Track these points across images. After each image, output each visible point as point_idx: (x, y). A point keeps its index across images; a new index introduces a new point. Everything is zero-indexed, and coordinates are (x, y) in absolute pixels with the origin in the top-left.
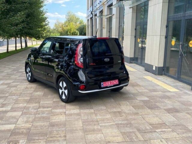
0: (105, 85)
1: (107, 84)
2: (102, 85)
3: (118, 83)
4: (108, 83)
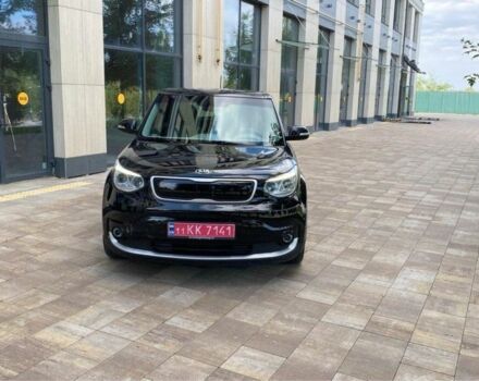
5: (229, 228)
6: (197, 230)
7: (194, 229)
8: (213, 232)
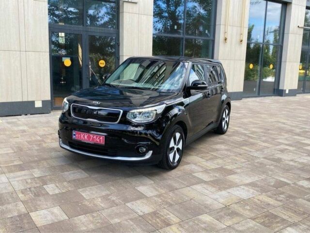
5: (101, 138)
6: (86, 137)
7: (84, 136)
8: (93, 139)
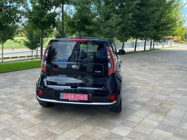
0: (65, 97)
1: (69, 96)
2: (62, 96)
3: (87, 100)
4: (71, 96)
